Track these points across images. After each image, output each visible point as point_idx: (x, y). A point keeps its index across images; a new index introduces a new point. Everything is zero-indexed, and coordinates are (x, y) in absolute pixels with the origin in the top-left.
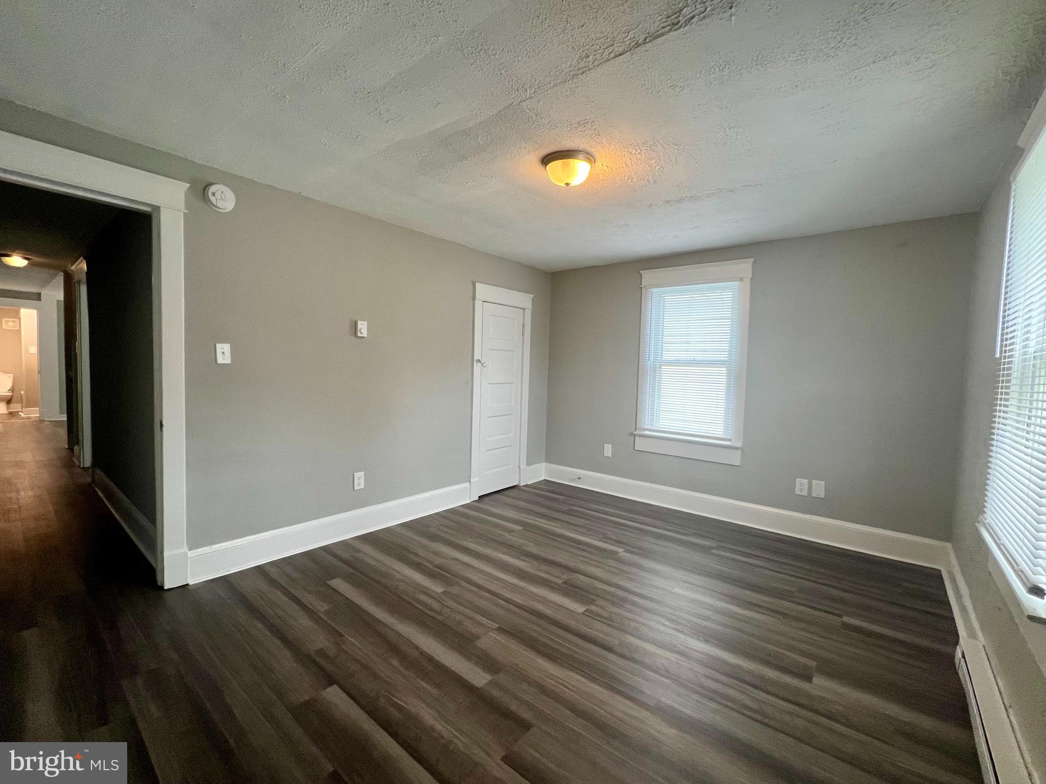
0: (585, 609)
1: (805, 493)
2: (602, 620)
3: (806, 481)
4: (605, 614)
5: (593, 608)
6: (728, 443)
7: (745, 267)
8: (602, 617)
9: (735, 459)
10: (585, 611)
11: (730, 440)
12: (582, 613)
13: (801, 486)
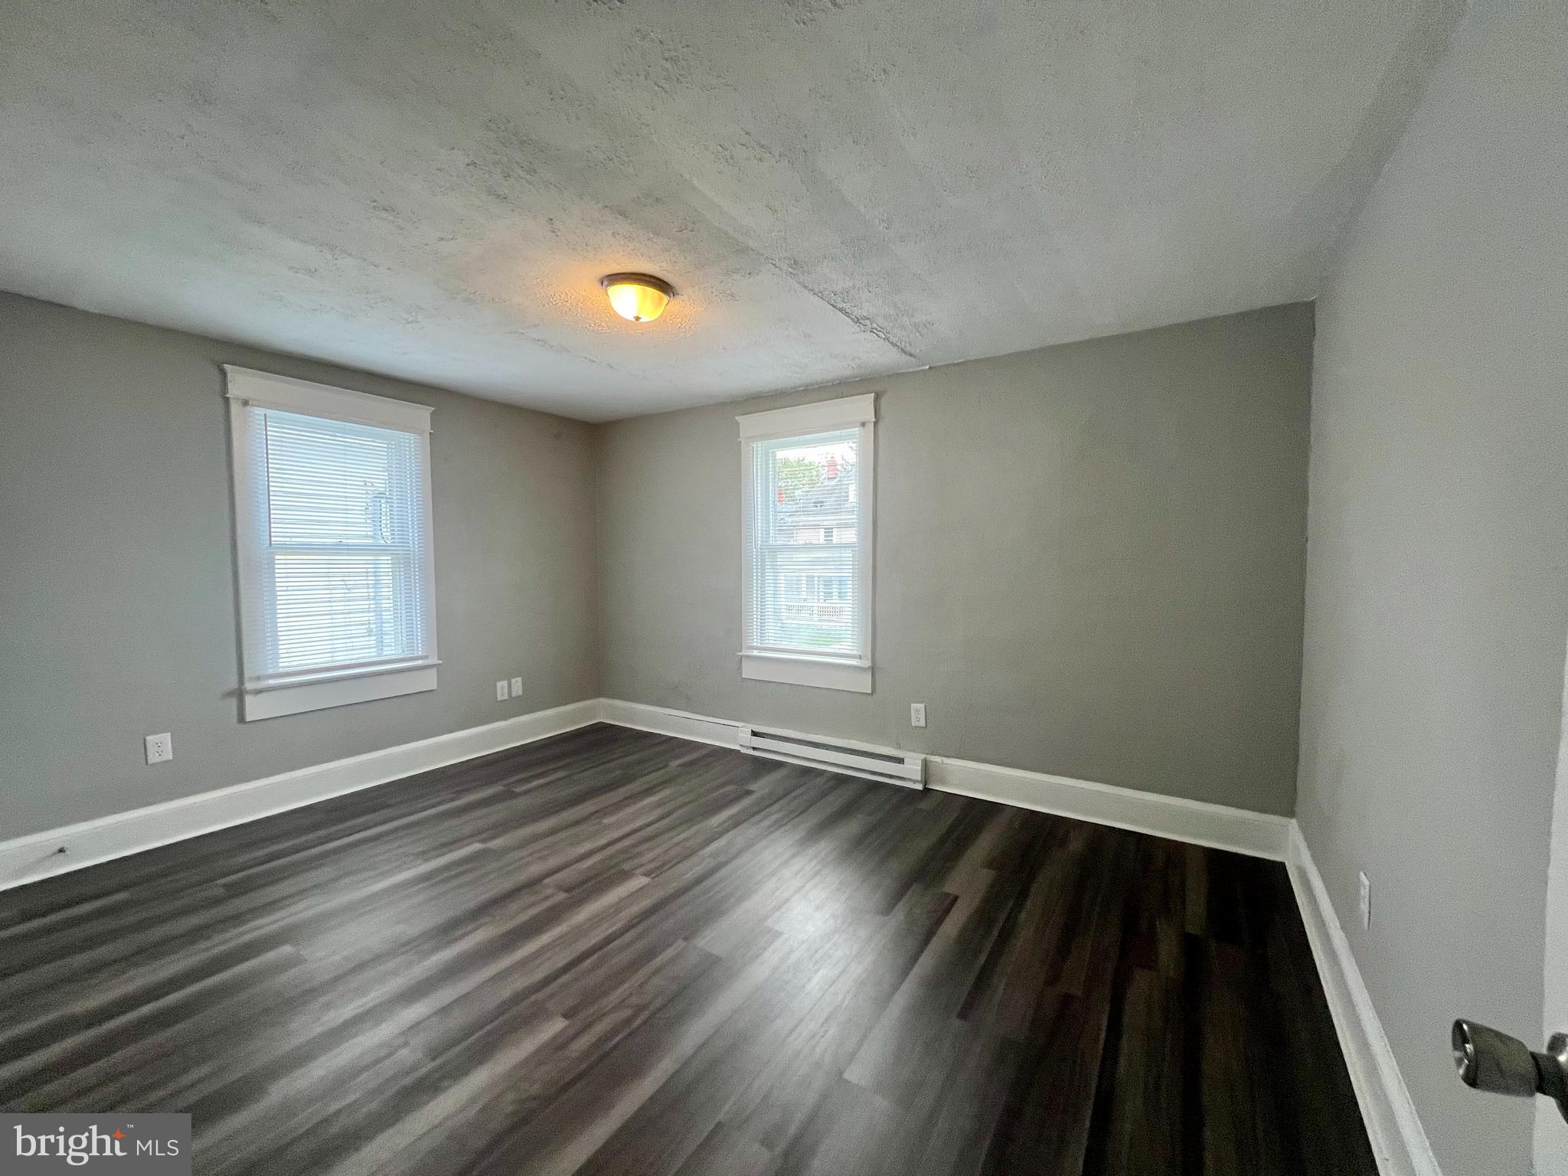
1: (506, 697)
3: (505, 683)
6: (420, 662)
7: (422, 414)
9: (429, 681)
11: (426, 657)
13: (502, 689)
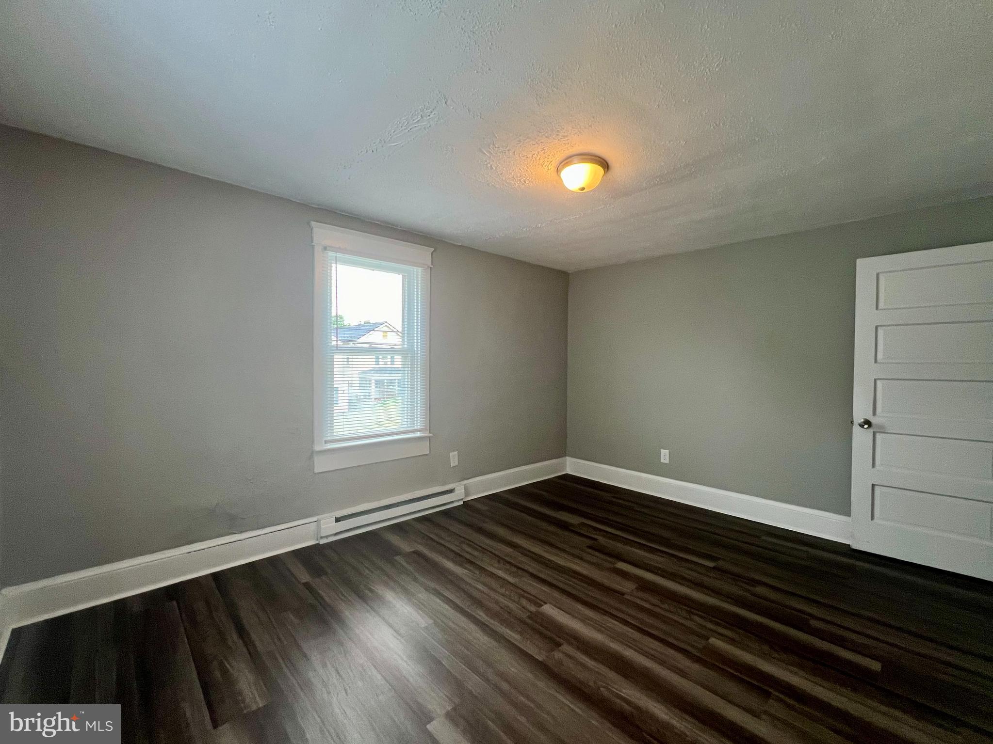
0: (542, 607)
2: (528, 596)
4: (524, 602)
5: (533, 609)
8: (527, 599)
10: (542, 605)
12: (546, 603)
